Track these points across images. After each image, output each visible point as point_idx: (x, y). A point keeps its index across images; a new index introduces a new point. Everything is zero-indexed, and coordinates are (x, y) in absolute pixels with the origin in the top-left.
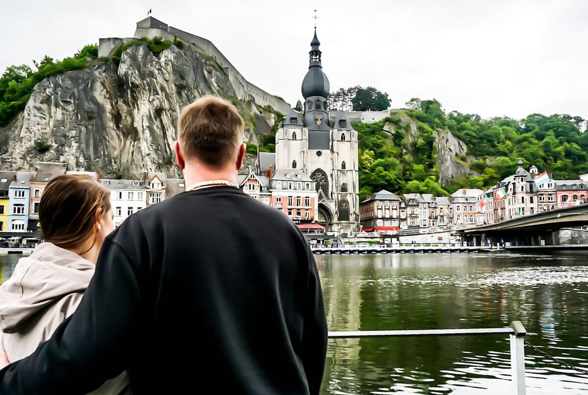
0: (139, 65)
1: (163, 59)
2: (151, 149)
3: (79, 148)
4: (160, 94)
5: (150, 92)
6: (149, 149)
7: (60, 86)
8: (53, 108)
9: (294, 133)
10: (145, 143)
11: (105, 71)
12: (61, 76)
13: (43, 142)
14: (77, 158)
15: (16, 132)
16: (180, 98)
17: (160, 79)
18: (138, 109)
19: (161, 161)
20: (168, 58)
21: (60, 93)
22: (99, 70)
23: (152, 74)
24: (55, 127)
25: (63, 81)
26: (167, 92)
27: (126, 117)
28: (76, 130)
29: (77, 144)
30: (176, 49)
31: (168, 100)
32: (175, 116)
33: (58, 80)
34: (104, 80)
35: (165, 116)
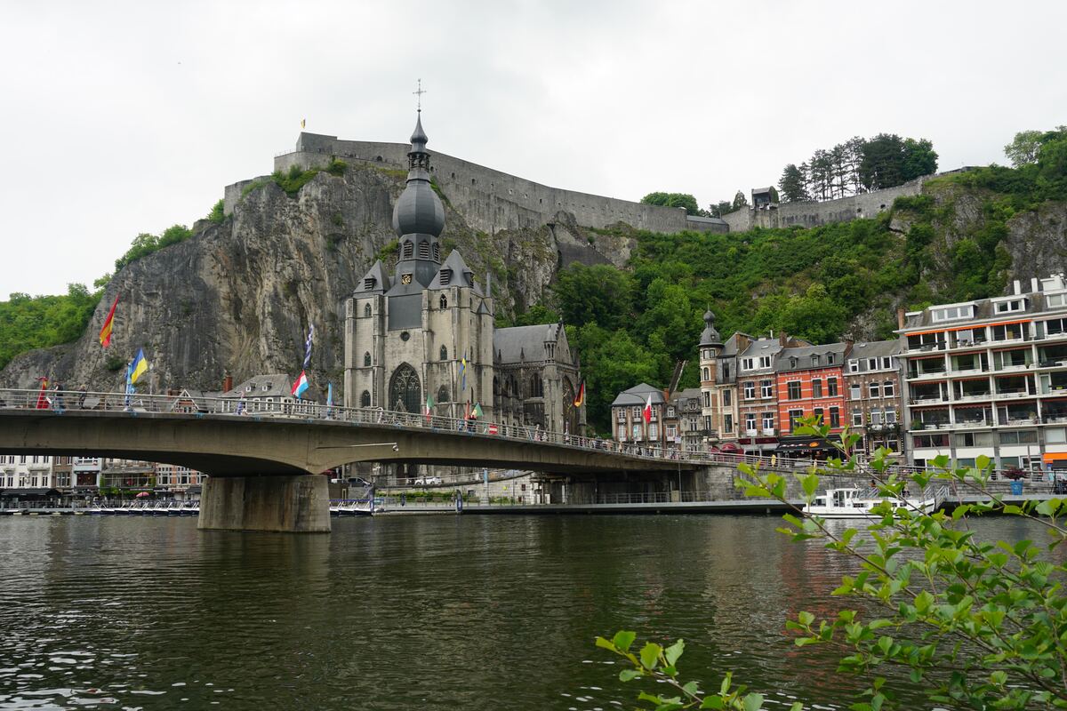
0: (260, 217)
1: (302, 200)
2: (275, 347)
3: (164, 359)
4: (295, 257)
5: (277, 256)
6: (270, 348)
7: (142, 273)
8: (133, 307)
9: (368, 305)
10: (263, 340)
11: (217, 238)
12: (146, 259)
13: (119, 357)
14: (162, 375)
15: (85, 348)
16: (333, 258)
17: (296, 233)
18: (262, 287)
19: (292, 365)
20: (310, 196)
21: (142, 283)
22: (209, 237)
23: (282, 229)
24: (134, 333)
25: (148, 265)
26: (309, 251)
27: (247, 301)
28: (162, 334)
29: (161, 355)
30: (329, 178)
31: (310, 264)
32: (322, 288)
33: (140, 264)
34: (217, 252)
35: (303, 292)
